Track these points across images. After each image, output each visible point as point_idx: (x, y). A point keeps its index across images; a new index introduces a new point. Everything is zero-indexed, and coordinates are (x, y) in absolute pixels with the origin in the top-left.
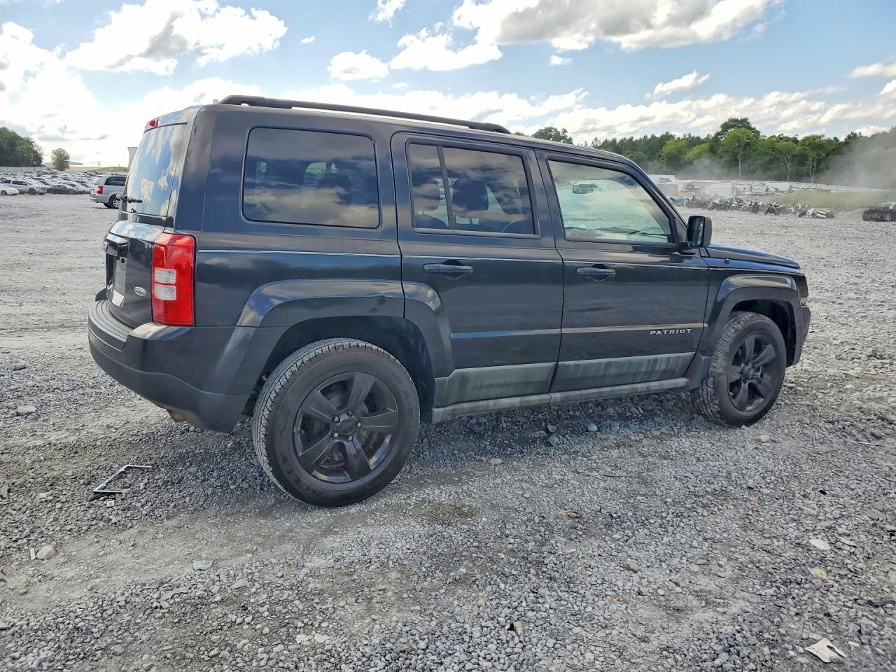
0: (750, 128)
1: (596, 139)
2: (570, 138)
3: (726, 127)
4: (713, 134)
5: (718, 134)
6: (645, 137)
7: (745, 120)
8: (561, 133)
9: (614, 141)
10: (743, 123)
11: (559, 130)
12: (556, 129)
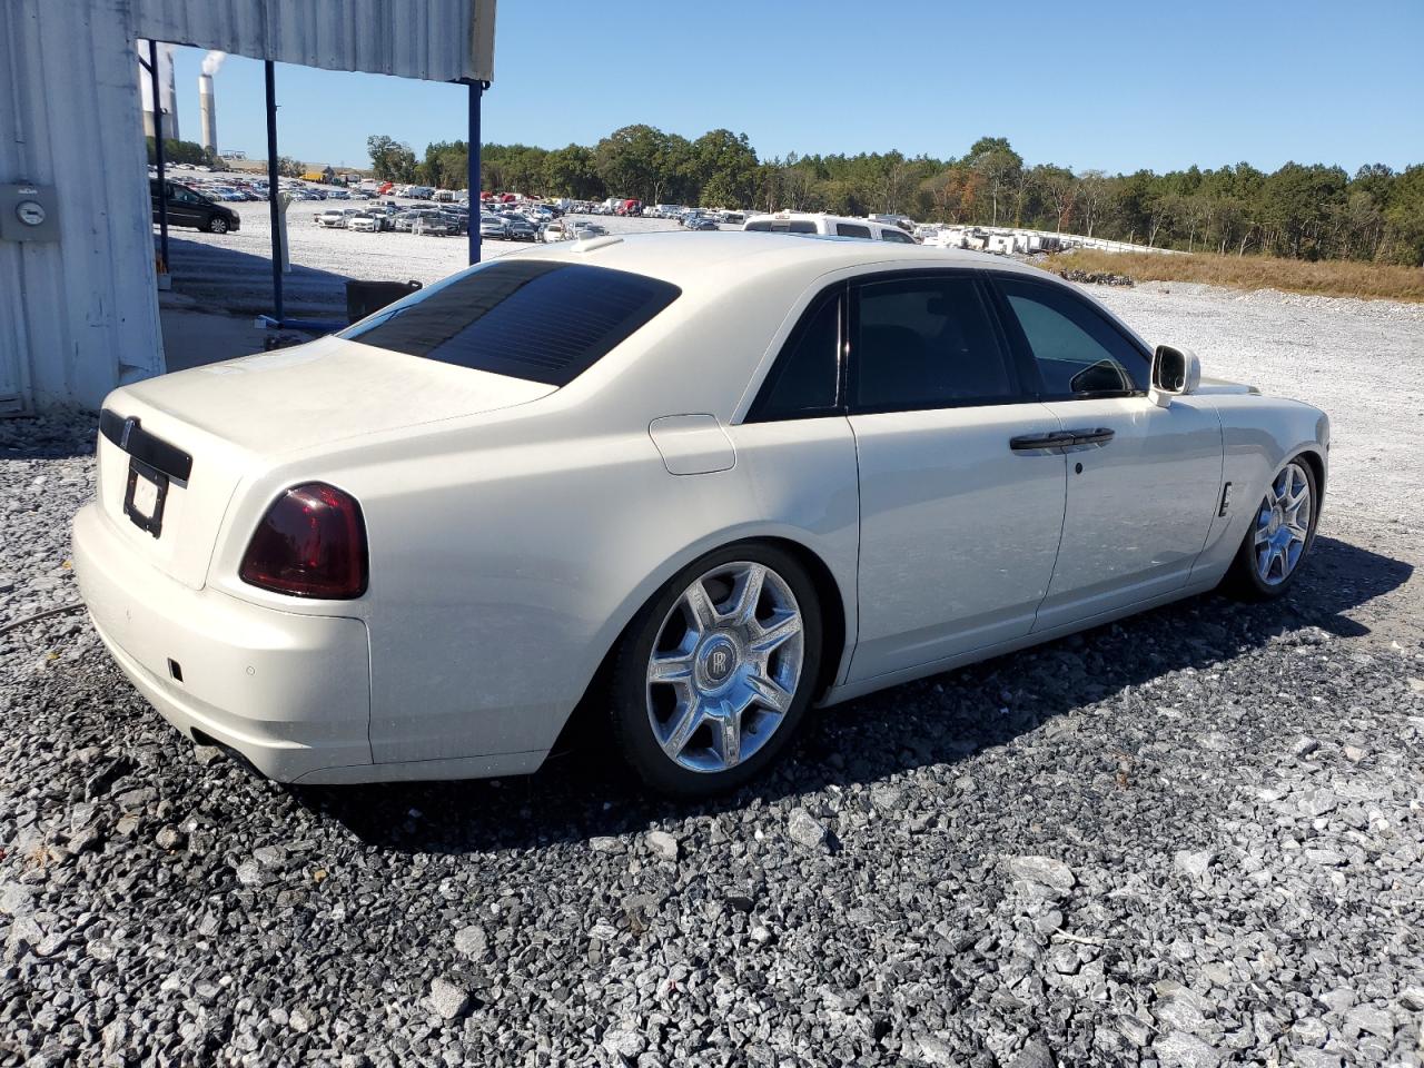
0: (1010, 153)
1: (792, 154)
2: (752, 149)
3: (978, 149)
4: (959, 158)
5: (969, 158)
6: (863, 155)
7: (1003, 141)
8: (740, 140)
9: (818, 157)
10: (1001, 145)
11: (737, 135)
12: (731, 134)
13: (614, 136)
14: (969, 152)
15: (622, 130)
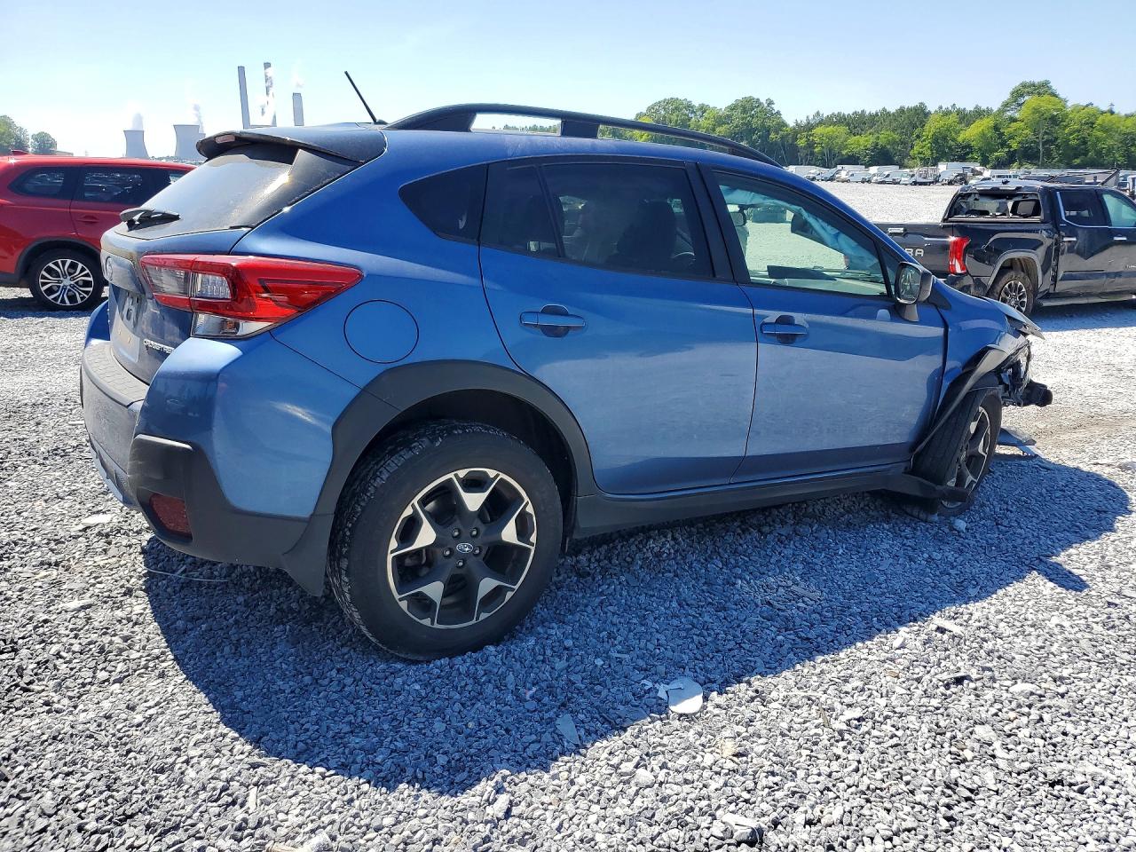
0: (1054, 95)
1: (818, 113)
2: (778, 113)
3: (1018, 94)
4: (996, 107)
5: (1006, 105)
7: (1045, 85)
8: (766, 105)
10: (1042, 89)
11: (763, 100)
12: (758, 99)
13: (649, 109)
14: (1006, 96)
15: (655, 104)
